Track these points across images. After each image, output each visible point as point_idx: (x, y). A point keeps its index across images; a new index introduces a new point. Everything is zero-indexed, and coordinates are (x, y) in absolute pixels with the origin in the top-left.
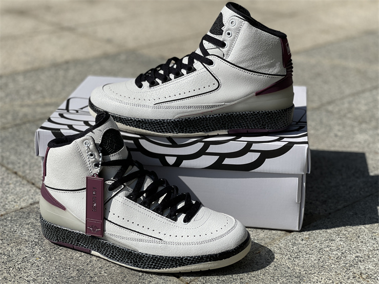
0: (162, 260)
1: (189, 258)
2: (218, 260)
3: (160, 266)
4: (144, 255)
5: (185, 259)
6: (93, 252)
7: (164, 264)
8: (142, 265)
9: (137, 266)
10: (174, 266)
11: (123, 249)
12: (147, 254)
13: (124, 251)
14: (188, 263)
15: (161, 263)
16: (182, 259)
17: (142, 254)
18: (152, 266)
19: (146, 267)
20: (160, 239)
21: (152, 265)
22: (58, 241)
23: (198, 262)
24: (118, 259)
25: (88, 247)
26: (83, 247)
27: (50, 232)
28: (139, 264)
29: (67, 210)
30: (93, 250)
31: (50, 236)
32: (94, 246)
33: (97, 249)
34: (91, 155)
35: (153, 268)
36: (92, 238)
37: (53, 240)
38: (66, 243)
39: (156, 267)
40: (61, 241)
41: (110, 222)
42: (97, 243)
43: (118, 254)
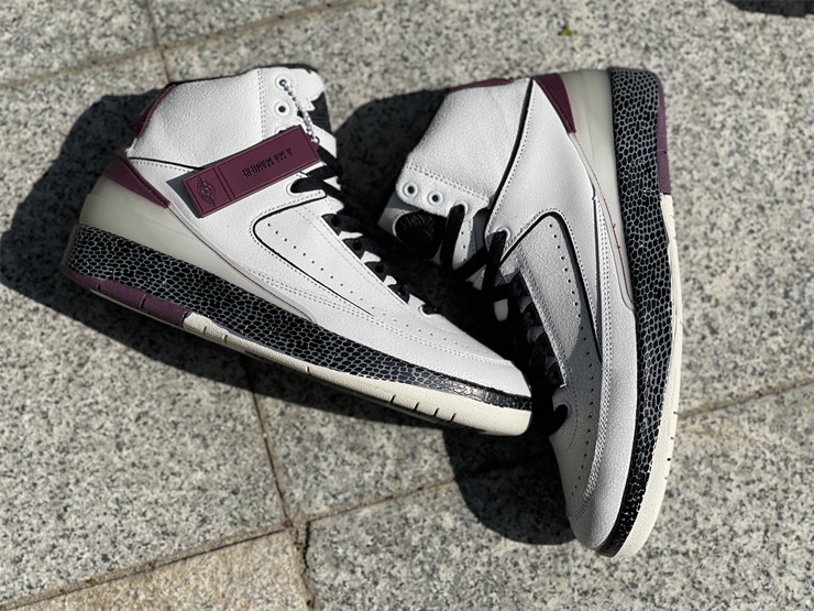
0: (367, 354)
3: (358, 366)
4: (329, 335)
6: (194, 317)
8: (315, 354)
9: (303, 357)
14: (421, 380)
15: (362, 362)
16: (411, 367)
17: (326, 331)
18: (340, 364)
21: (340, 359)
24: (256, 335)
25: (184, 304)
26: (172, 301)
27: (98, 253)
28: (308, 353)
29: (170, 207)
30: (195, 311)
31: (94, 264)
32: (202, 301)
33: (209, 309)
34: (282, 109)
35: (340, 368)
36: (211, 278)
37: (96, 275)
38: (130, 284)
39: (347, 367)
40: (117, 279)
41: (273, 251)
42: (216, 294)
43: (263, 323)
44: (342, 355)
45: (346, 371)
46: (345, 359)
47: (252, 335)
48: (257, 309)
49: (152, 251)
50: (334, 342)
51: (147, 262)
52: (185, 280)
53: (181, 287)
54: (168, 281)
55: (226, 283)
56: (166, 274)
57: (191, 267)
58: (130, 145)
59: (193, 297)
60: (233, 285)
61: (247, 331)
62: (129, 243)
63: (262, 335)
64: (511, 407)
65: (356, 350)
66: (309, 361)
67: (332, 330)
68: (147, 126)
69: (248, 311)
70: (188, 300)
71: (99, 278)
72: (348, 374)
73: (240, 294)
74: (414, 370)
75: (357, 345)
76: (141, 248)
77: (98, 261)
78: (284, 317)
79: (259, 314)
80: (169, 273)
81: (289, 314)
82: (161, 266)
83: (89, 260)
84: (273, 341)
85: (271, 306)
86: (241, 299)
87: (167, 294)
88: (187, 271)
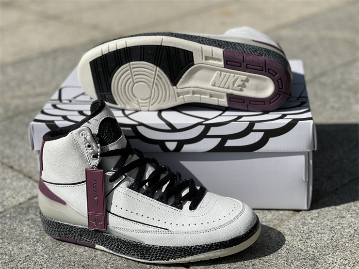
0: (170, 251)
1: (198, 247)
2: (228, 247)
4: (151, 247)
5: (194, 249)
6: (97, 246)
7: (172, 255)
10: (183, 257)
11: (129, 242)
12: (153, 246)
13: (130, 244)
14: (198, 252)
15: (169, 254)
16: (191, 248)
17: (149, 245)
19: (153, 259)
20: (167, 229)
21: (159, 256)
22: (60, 237)
23: (208, 251)
25: (92, 242)
26: (87, 242)
28: (146, 257)
29: (67, 205)
30: (97, 244)
32: (97, 240)
34: (89, 146)
35: (161, 260)
37: (55, 236)
38: (68, 238)
40: (63, 237)
42: (101, 237)
43: (123, 247)
45: (164, 260)
46: (162, 255)
48: (118, 241)
50: (154, 249)
51: (69, 229)
59: (93, 239)
61: (119, 251)
63: (125, 252)
65: (164, 250)
66: (148, 260)
76: (64, 225)
79: (121, 244)
81: (131, 242)
82: (75, 230)
84: (130, 254)
85: (123, 240)
87: (84, 239)
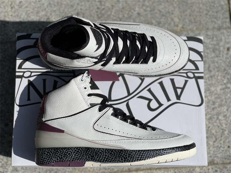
1: (165, 149)
3: (145, 157)
7: (148, 155)
8: (131, 159)
9: (127, 161)
10: (155, 156)
14: (165, 153)
18: (139, 159)
19: (134, 160)
21: (139, 157)
24: (110, 161)
25: (82, 160)
26: (78, 161)
27: (48, 155)
28: (128, 159)
29: (65, 132)
30: (87, 161)
31: (48, 159)
32: (88, 157)
33: (91, 158)
34: (85, 88)
35: (140, 160)
36: (88, 149)
37: (51, 163)
38: (63, 161)
39: (142, 158)
40: (58, 161)
41: (103, 132)
42: (91, 153)
43: (110, 156)
44: (139, 155)
45: (142, 160)
46: (140, 156)
47: (108, 161)
48: (107, 152)
49: (65, 148)
50: (135, 153)
51: (65, 152)
52: (80, 153)
53: (79, 155)
54: (74, 155)
55: (93, 148)
56: (73, 153)
57: (80, 148)
58: (42, 118)
59: (84, 157)
60: (96, 148)
61: (106, 161)
62: (57, 148)
63: (112, 160)
64: (192, 148)
65: (142, 152)
66: (130, 162)
67: (132, 149)
68: (45, 110)
69: (104, 154)
70: (83, 158)
71: (52, 163)
72: (143, 161)
73: (99, 150)
74: (161, 150)
75: (142, 151)
76: (61, 149)
77: (50, 158)
78: (116, 152)
79: (108, 154)
80: (74, 152)
81: (117, 150)
82: (70, 151)
83: (46, 159)
84: (116, 160)
85: (110, 150)
86: (100, 151)
87: (76, 159)
88: (79, 150)
